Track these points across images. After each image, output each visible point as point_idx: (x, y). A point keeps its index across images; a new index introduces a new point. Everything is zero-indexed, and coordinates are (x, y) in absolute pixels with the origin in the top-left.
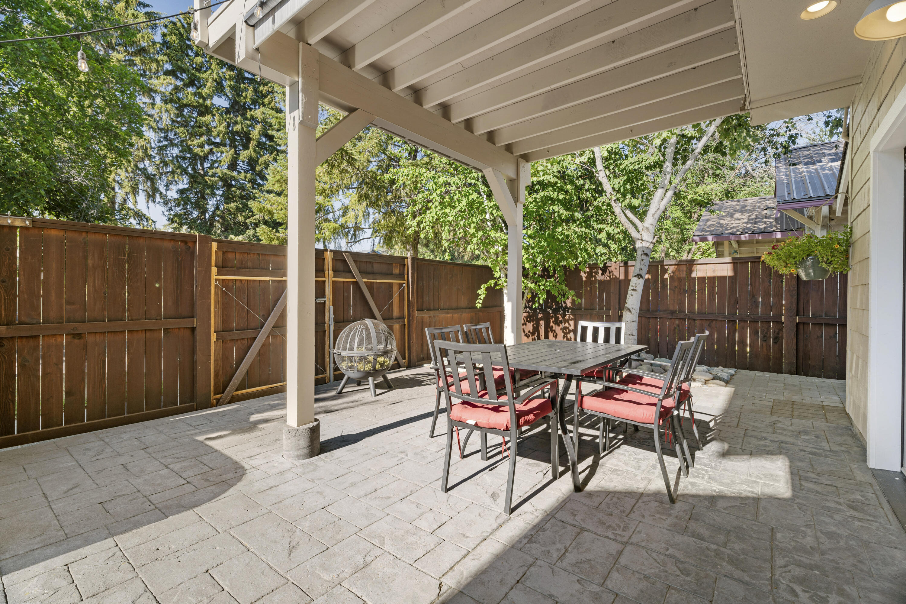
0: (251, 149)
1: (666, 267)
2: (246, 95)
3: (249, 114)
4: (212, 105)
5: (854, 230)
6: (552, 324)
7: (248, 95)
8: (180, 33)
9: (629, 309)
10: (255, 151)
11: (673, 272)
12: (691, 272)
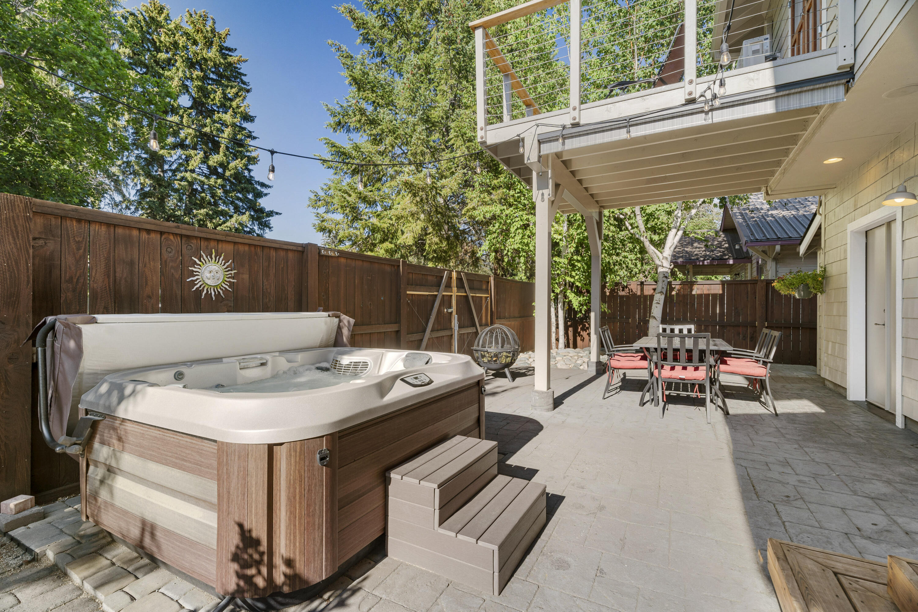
0: (221, 153)
1: (673, 286)
2: (214, 97)
3: (216, 117)
4: (179, 105)
5: (827, 269)
6: (579, 330)
7: (217, 98)
8: (141, 26)
9: (654, 318)
10: (225, 155)
11: (678, 290)
12: (692, 290)
